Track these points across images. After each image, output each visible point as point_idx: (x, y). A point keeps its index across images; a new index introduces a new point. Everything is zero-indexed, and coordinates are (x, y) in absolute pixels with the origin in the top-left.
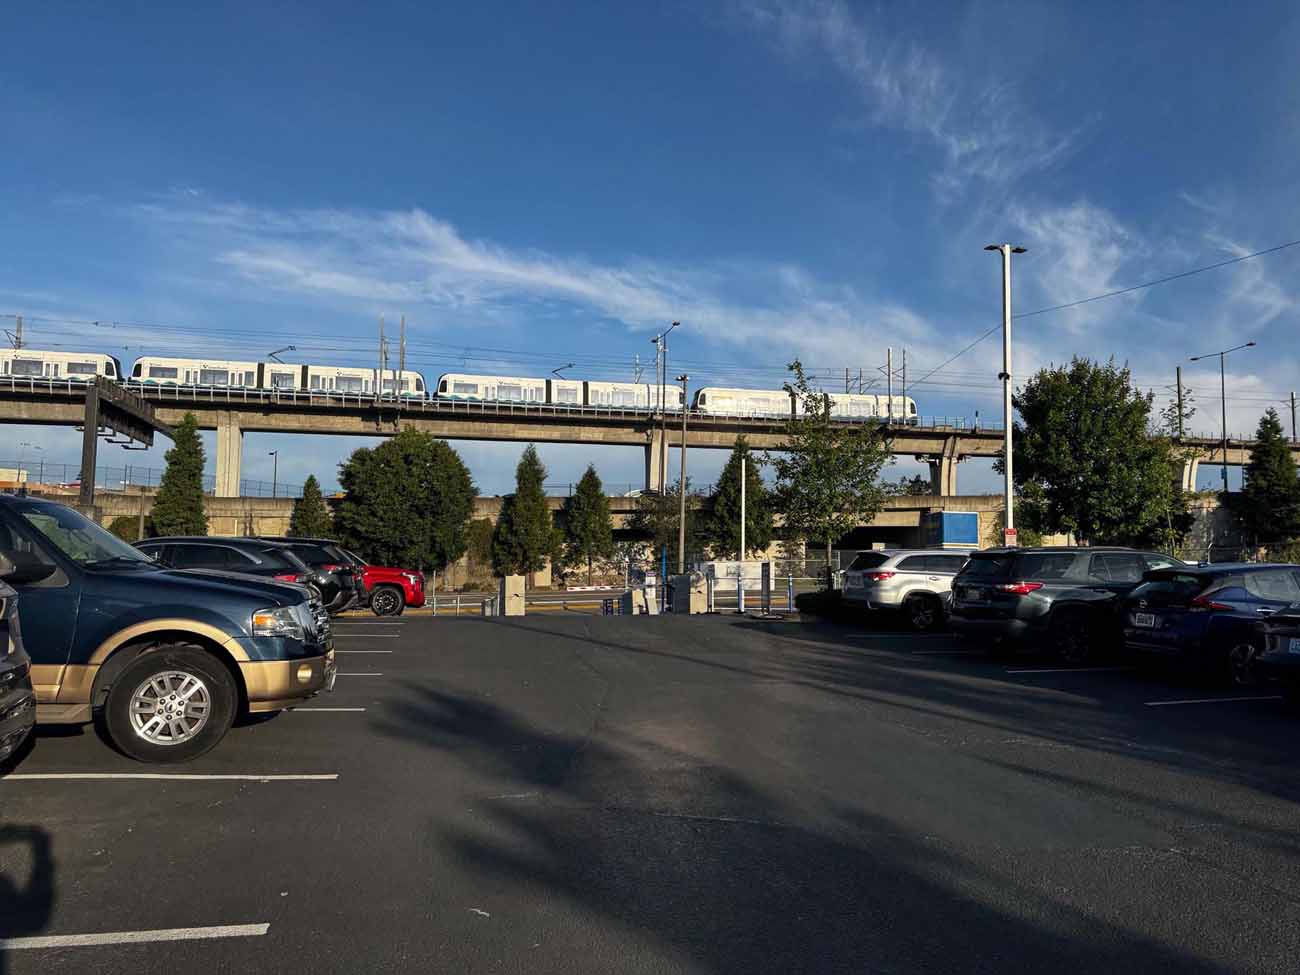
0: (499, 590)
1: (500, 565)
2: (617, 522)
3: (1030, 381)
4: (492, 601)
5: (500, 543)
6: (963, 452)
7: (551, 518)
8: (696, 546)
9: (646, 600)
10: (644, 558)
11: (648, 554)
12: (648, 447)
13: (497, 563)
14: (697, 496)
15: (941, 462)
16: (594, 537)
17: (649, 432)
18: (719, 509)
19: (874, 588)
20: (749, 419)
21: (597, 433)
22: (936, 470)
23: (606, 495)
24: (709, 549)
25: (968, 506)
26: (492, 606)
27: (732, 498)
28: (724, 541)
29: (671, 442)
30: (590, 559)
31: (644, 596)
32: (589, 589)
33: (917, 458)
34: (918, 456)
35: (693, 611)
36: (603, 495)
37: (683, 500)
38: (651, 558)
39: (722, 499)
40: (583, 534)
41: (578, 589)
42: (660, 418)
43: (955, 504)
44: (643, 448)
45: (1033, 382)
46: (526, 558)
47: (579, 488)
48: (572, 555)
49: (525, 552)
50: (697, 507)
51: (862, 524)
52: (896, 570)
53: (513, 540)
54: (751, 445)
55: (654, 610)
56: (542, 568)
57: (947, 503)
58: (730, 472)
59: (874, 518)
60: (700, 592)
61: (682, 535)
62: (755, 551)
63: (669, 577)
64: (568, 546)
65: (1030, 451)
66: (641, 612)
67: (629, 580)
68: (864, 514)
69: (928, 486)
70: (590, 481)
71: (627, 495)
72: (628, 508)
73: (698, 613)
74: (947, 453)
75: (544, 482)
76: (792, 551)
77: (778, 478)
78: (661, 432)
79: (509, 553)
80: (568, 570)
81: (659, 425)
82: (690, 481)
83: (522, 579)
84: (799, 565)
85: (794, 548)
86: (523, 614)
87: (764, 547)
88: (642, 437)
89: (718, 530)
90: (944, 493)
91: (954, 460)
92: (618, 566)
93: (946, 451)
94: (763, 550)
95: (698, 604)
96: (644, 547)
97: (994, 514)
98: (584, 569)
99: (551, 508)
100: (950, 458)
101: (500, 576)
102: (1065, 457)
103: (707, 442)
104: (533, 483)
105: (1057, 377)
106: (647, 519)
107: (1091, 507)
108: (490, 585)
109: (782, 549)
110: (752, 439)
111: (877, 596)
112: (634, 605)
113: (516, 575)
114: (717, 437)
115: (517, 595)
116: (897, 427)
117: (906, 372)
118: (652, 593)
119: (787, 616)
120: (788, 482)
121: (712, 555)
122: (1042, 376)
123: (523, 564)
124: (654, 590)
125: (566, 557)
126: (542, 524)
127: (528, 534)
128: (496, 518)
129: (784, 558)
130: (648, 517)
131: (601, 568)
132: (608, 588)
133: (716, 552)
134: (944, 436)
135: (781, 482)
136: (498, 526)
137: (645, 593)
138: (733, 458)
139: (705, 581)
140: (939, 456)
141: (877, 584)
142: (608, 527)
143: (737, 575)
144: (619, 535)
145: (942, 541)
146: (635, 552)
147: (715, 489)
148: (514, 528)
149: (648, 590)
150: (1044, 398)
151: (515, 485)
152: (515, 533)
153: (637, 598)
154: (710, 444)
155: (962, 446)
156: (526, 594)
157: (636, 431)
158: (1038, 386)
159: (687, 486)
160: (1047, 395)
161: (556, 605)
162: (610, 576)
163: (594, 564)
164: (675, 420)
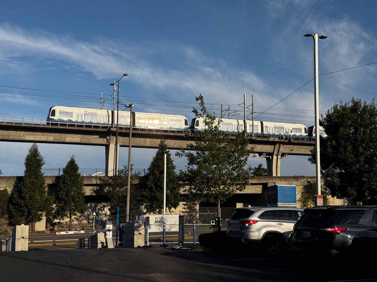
0: (11, 234)
1: (13, 218)
2: (88, 191)
3: (329, 111)
4: (7, 241)
5: (13, 204)
6: (284, 152)
7: (47, 189)
8: (135, 205)
9: (106, 239)
10: (104, 212)
11: (107, 211)
12: (107, 147)
13: (10, 217)
14: (136, 175)
15: (272, 158)
16: (73, 200)
17: (108, 138)
18: (150, 183)
19: (246, 230)
20: (167, 131)
21: (77, 138)
22: (270, 162)
23: (81, 175)
24: (143, 207)
25: (288, 182)
26: (7, 244)
27: (157, 177)
28: (152, 202)
29: (121, 144)
30: (70, 214)
31: (105, 237)
32: (70, 233)
33: (260, 155)
34: (260, 154)
35: (136, 245)
36: (79, 175)
37: (129, 177)
38: (108, 213)
39: (151, 177)
40: (66, 198)
41: (63, 233)
42: (115, 130)
43: (281, 181)
44: (104, 147)
45: (330, 112)
46: (29, 213)
47: (65, 171)
48: (59, 212)
49: (29, 210)
50: (137, 182)
51: (238, 192)
52: (258, 219)
53: (22, 203)
54: (168, 146)
55: (111, 246)
56: (40, 220)
57: (277, 180)
58: (156, 161)
59: (245, 188)
60: (140, 234)
61: (128, 198)
62: (170, 208)
63: (121, 225)
64: (57, 206)
65: (330, 150)
66: (103, 246)
67: (96, 226)
68: (238, 186)
69: (265, 171)
70: (72, 166)
71: (94, 175)
72: (95, 183)
73: (139, 247)
74: (276, 153)
75: (43, 167)
76: (192, 208)
77: (189, 164)
78: (115, 138)
79: (19, 211)
80: (56, 221)
81: (114, 134)
82: (133, 167)
83: (27, 227)
84: (195, 216)
85: (192, 206)
86: (27, 250)
87: (175, 206)
88: (103, 141)
89: (149, 196)
90: (274, 175)
91: (279, 157)
92: (87, 218)
93: (275, 151)
94: (175, 208)
95: (139, 241)
96: (104, 206)
97: (302, 186)
98: (67, 220)
99: (47, 183)
100: (277, 155)
101: (13, 224)
102: (349, 154)
103: (142, 144)
104: (36, 167)
105: (344, 108)
106: (106, 189)
107: (364, 182)
108: (6, 231)
109: (186, 207)
110: (169, 143)
111: (248, 235)
112: (99, 242)
113: (23, 225)
114: (148, 141)
115: (23, 238)
116: (249, 138)
117: (254, 107)
118: (110, 235)
119: (194, 248)
120: (195, 167)
121: (145, 211)
122: (335, 108)
123: (28, 217)
124: (111, 232)
125: (54, 213)
126: (40, 192)
127: (31, 199)
128: (11, 189)
129: (187, 212)
130: (107, 188)
131: (77, 219)
132: (83, 232)
133: (147, 209)
134: (274, 143)
135: (191, 167)
136: (12, 194)
137: (105, 235)
138: (158, 154)
139: (143, 226)
140: (271, 154)
141: (248, 228)
142: (82, 194)
143: (162, 223)
144: (89, 199)
145: (277, 202)
146: (99, 209)
147: (147, 172)
148: (23, 195)
149: (108, 233)
150: (337, 120)
151: (24, 168)
152: (23, 198)
153: (101, 237)
154: (144, 145)
155: (284, 149)
156: (29, 236)
157: (100, 137)
158: (333, 114)
159: (131, 169)
160: (339, 119)
161: (48, 243)
162: (83, 224)
163: (73, 217)
164: (124, 131)
